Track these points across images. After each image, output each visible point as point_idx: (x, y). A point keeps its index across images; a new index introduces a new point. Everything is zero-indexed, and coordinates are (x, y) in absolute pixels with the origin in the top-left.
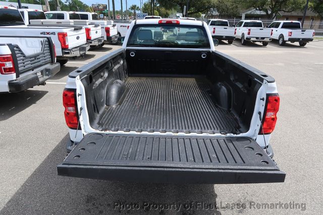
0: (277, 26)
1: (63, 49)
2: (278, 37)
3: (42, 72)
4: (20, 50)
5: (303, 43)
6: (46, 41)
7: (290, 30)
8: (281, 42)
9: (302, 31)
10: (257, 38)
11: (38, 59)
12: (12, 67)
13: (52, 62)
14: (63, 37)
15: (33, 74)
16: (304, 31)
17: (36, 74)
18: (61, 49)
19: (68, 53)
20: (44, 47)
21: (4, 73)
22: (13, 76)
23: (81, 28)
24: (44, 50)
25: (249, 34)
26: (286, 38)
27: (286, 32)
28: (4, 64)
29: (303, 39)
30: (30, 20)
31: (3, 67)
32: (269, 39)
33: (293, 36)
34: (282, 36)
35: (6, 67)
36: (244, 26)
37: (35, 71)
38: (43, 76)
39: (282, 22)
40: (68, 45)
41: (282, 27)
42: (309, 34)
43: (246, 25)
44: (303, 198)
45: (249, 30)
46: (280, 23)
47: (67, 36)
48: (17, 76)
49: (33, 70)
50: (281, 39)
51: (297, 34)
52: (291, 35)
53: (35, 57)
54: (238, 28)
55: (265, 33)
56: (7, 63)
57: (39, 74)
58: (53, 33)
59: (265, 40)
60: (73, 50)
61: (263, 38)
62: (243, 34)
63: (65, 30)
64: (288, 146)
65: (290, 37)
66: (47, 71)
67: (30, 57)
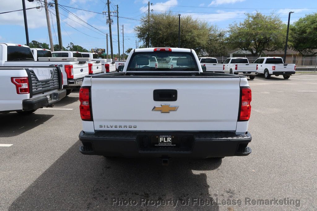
0: (261, 61)
1: (68, 79)
2: (263, 71)
3: (51, 95)
4: (34, 75)
5: (287, 75)
6: (55, 70)
7: (273, 65)
8: (266, 76)
9: (284, 65)
10: (244, 72)
11: (48, 84)
12: (27, 87)
13: (59, 88)
14: (69, 69)
15: (43, 96)
16: (286, 65)
17: (46, 96)
18: (67, 79)
19: (73, 83)
20: (54, 75)
21: (20, 93)
22: (27, 96)
23: (84, 62)
24: (53, 77)
25: (236, 69)
26: (271, 72)
27: (270, 67)
28: (21, 85)
29: (286, 72)
30: (39, 58)
31: (19, 88)
32: (255, 73)
33: (277, 70)
34: (266, 70)
35: (22, 88)
36: (231, 63)
37: (45, 94)
38: (51, 99)
39: (266, 58)
40: (73, 76)
41: (266, 63)
42: (291, 67)
43: (233, 62)
44: (286, 186)
45: (236, 65)
46: (263, 59)
47: (72, 68)
48: (31, 97)
49: (43, 93)
50: (266, 73)
51: (280, 68)
52: (274, 69)
53: (46, 82)
54: (226, 65)
55: (251, 67)
56: (24, 84)
57: (48, 97)
58: (61, 66)
59: (252, 74)
60: (78, 80)
61: (250, 72)
62: (231, 69)
63: (71, 63)
64: (273, 151)
65: (274, 71)
66: (55, 95)
67: (42, 82)
